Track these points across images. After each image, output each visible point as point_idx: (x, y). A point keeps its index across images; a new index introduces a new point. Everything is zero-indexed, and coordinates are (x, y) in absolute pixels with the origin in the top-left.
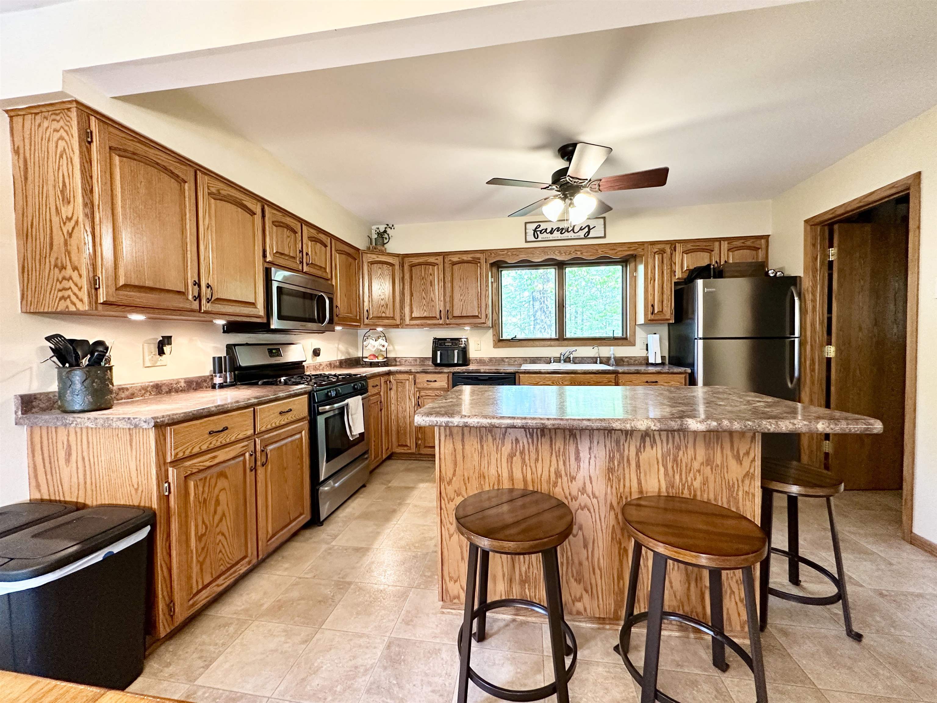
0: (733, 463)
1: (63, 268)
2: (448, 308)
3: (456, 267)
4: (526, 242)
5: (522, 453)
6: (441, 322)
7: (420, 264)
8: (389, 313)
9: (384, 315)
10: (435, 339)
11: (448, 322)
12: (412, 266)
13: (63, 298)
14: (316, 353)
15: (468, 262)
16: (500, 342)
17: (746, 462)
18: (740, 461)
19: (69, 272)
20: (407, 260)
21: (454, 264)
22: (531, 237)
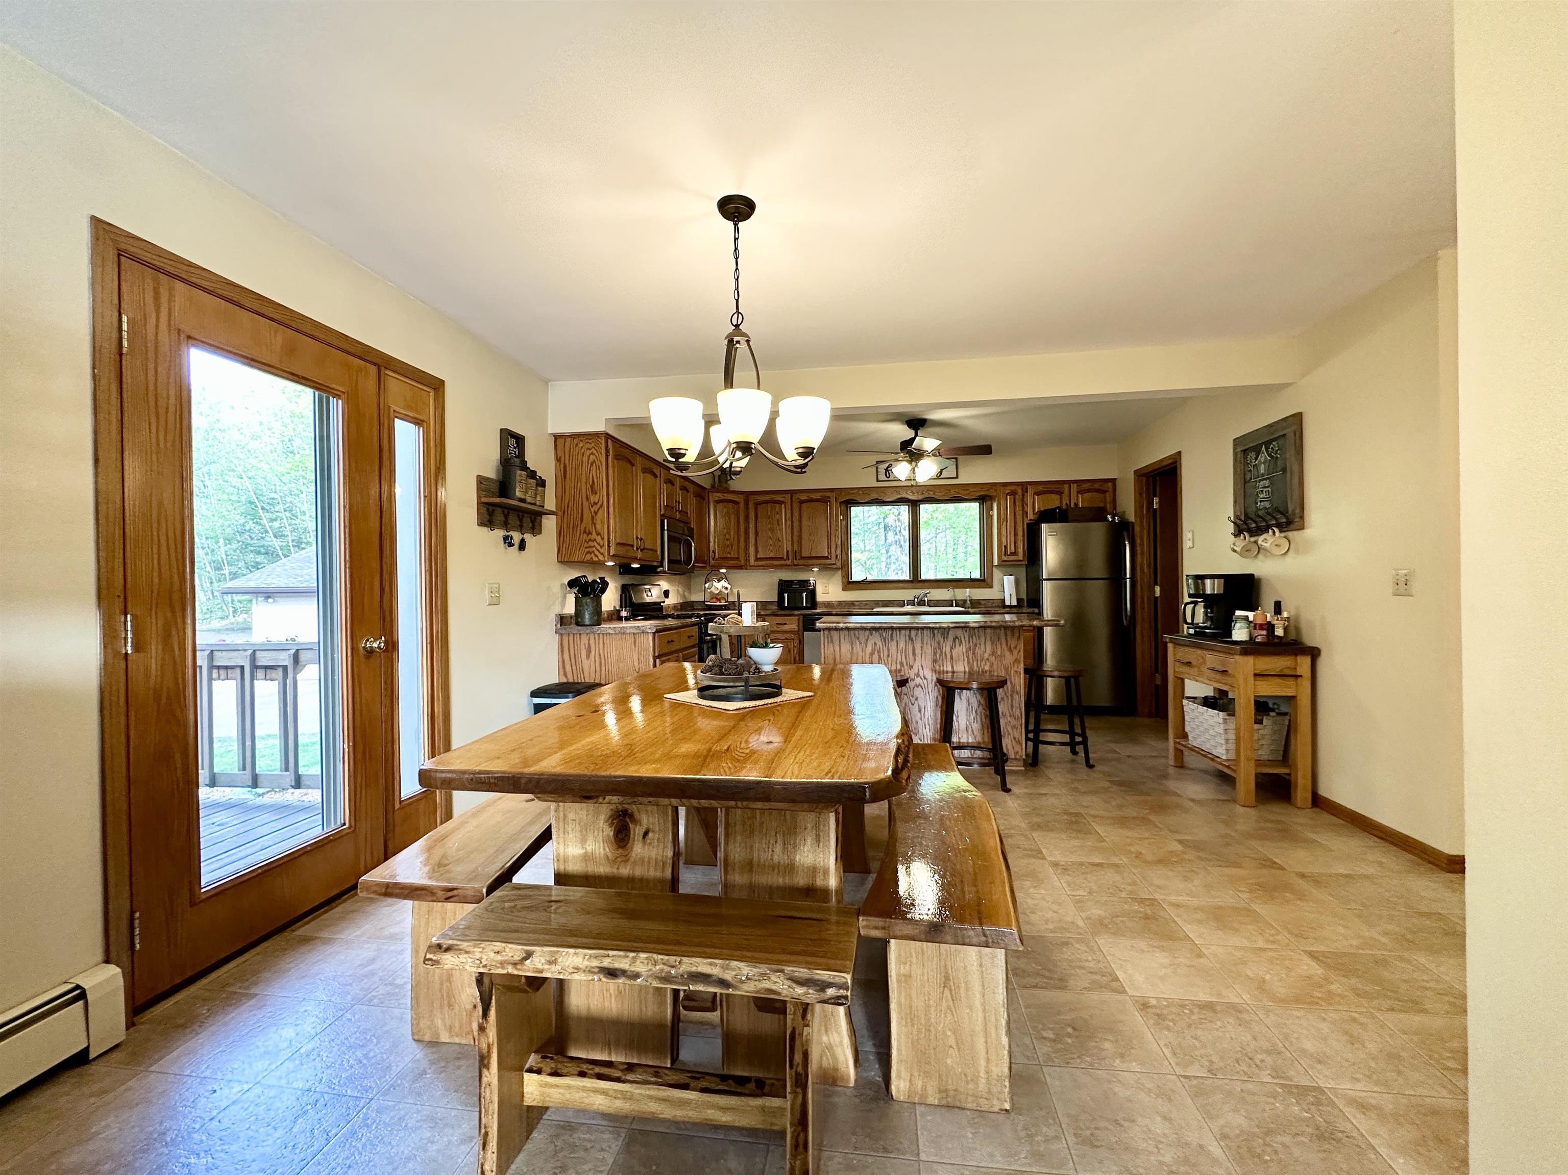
0: (1007, 654)
1: (590, 533)
2: (796, 548)
3: (804, 506)
4: (878, 481)
6: (788, 562)
7: (766, 502)
8: (733, 554)
9: (729, 556)
10: (780, 580)
11: (796, 562)
12: (757, 504)
13: (589, 552)
14: (666, 594)
15: (817, 500)
16: (849, 584)
17: (1015, 652)
18: (1010, 650)
19: (594, 536)
20: (752, 498)
21: (802, 502)
22: (882, 477)
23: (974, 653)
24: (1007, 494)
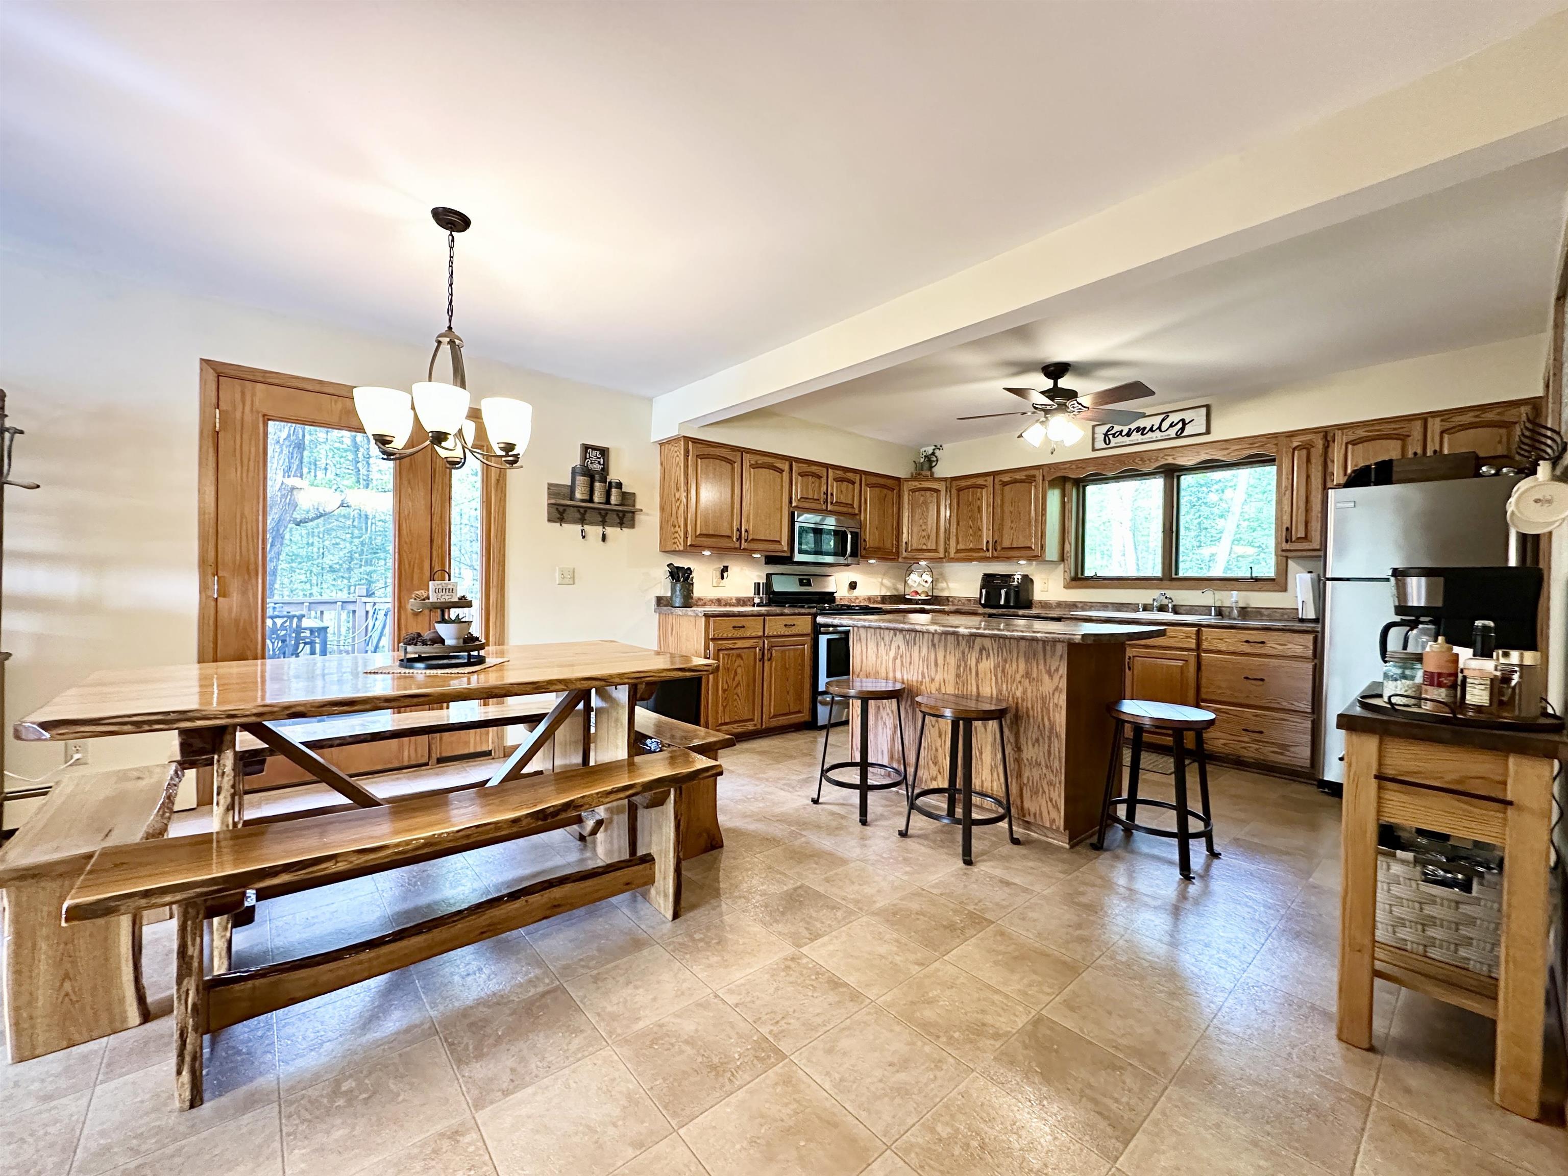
0: (1046, 677)
1: (675, 526)
2: (996, 538)
3: (1007, 488)
4: (1094, 450)
5: (902, 656)
6: (989, 554)
7: (968, 487)
8: (931, 545)
9: (924, 547)
10: (985, 575)
11: (996, 554)
12: (959, 490)
13: (675, 543)
14: (853, 586)
15: (1022, 481)
16: (1080, 581)
17: (1056, 678)
18: (1049, 672)
19: (677, 529)
20: (954, 483)
21: (1005, 484)
22: (1100, 444)
23: (1003, 671)
24: (1294, 449)
